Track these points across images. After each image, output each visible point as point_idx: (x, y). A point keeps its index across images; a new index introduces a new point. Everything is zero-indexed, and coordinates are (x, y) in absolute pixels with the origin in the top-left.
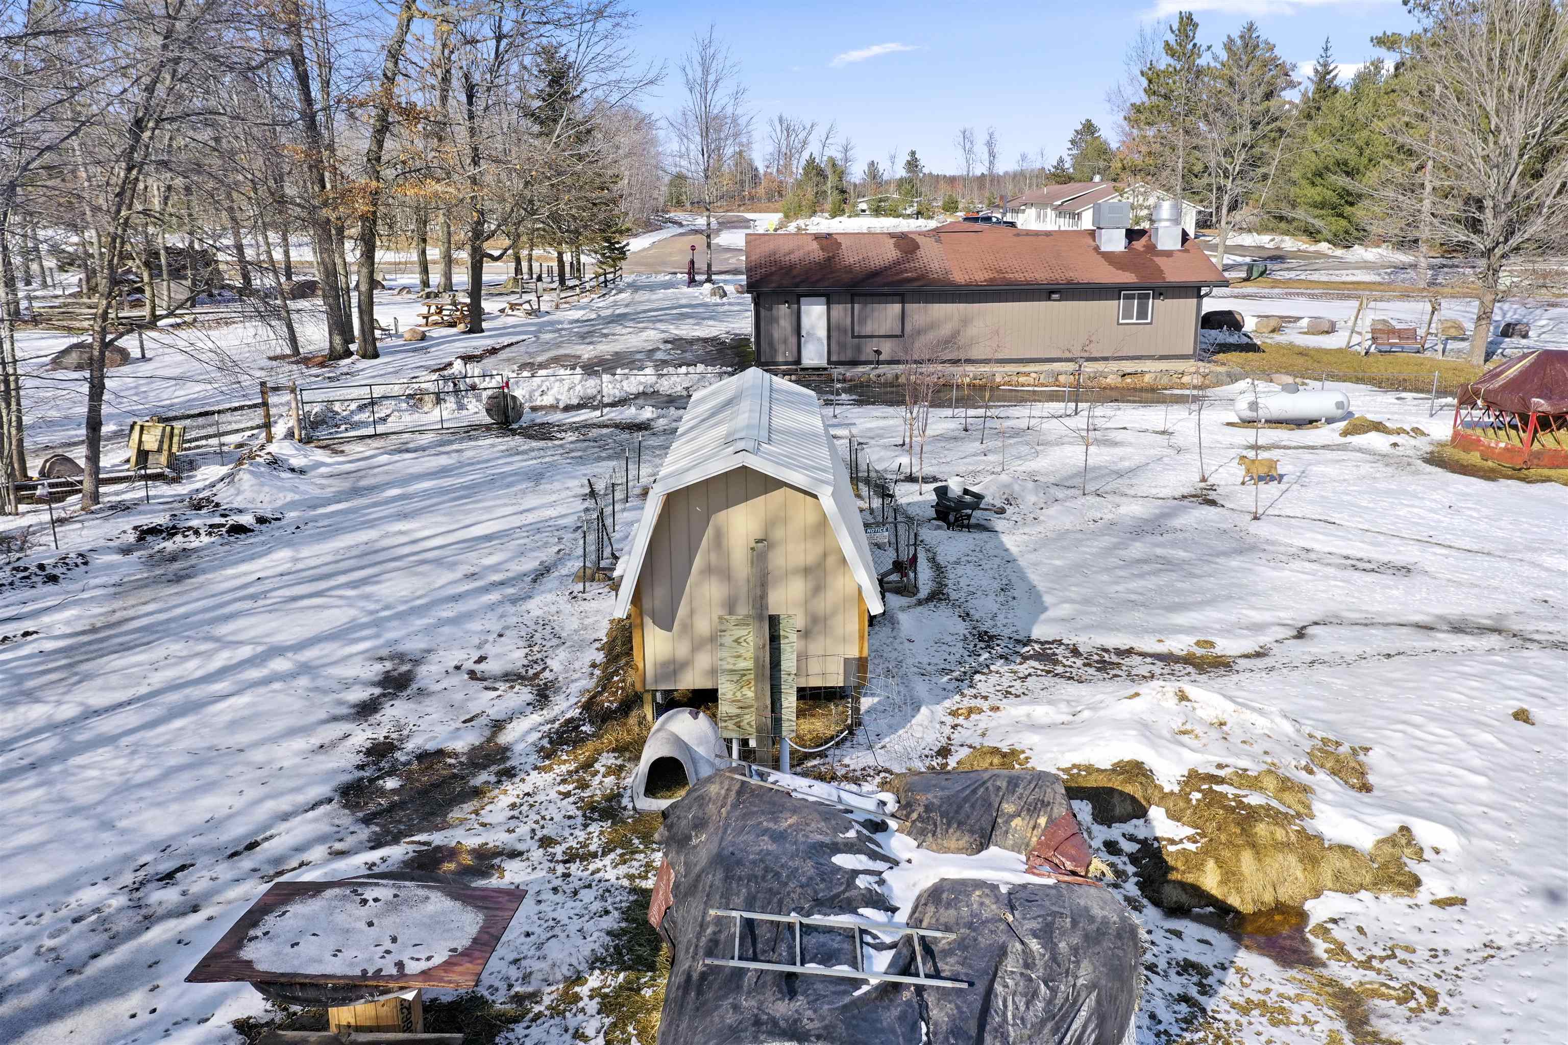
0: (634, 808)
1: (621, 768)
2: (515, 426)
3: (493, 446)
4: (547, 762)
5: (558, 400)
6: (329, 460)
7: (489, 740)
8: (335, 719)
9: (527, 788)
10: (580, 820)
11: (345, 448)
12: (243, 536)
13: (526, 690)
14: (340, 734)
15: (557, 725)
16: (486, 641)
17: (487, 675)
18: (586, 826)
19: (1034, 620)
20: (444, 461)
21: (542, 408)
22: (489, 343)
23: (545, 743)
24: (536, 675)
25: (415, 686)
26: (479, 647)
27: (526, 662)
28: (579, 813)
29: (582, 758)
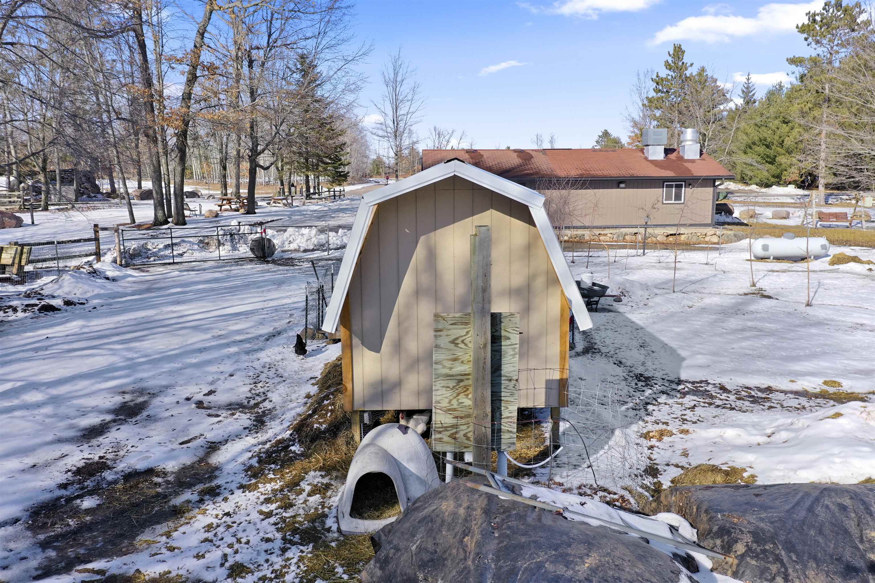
0: (339, 530)
1: (327, 487)
2: (269, 259)
3: (253, 268)
4: (253, 481)
5: (299, 247)
6: (136, 274)
7: (201, 460)
8: (60, 441)
9: (228, 507)
10: (278, 543)
11: (151, 269)
12: (51, 313)
13: (244, 417)
14: (58, 454)
15: (268, 446)
16: (219, 379)
17: (212, 405)
18: (284, 550)
19: (679, 366)
20: (217, 275)
21: (288, 251)
22: (259, 220)
23: (254, 462)
24: (257, 405)
25: (145, 414)
26: (212, 383)
27: (249, 395)
28: (279, 535)
29: (288, 477)
